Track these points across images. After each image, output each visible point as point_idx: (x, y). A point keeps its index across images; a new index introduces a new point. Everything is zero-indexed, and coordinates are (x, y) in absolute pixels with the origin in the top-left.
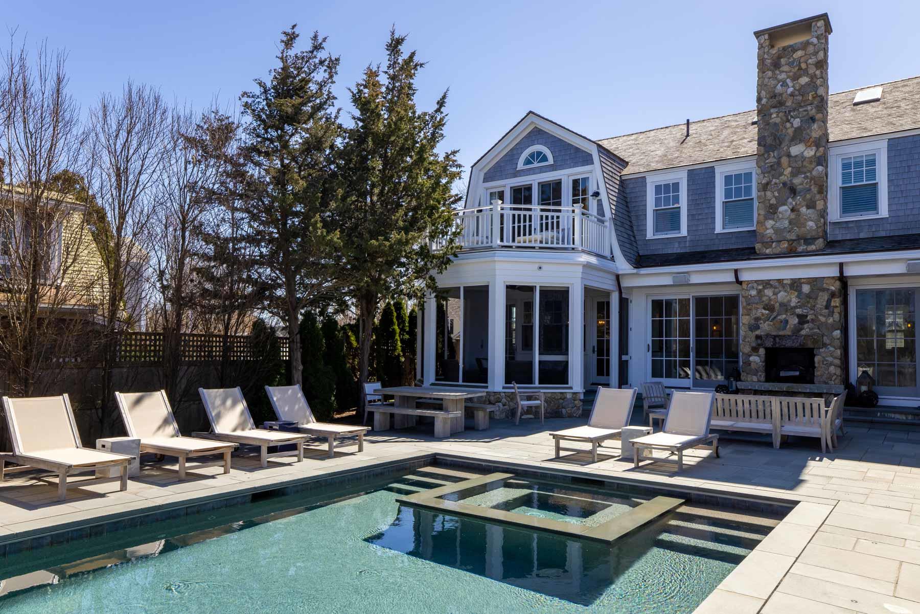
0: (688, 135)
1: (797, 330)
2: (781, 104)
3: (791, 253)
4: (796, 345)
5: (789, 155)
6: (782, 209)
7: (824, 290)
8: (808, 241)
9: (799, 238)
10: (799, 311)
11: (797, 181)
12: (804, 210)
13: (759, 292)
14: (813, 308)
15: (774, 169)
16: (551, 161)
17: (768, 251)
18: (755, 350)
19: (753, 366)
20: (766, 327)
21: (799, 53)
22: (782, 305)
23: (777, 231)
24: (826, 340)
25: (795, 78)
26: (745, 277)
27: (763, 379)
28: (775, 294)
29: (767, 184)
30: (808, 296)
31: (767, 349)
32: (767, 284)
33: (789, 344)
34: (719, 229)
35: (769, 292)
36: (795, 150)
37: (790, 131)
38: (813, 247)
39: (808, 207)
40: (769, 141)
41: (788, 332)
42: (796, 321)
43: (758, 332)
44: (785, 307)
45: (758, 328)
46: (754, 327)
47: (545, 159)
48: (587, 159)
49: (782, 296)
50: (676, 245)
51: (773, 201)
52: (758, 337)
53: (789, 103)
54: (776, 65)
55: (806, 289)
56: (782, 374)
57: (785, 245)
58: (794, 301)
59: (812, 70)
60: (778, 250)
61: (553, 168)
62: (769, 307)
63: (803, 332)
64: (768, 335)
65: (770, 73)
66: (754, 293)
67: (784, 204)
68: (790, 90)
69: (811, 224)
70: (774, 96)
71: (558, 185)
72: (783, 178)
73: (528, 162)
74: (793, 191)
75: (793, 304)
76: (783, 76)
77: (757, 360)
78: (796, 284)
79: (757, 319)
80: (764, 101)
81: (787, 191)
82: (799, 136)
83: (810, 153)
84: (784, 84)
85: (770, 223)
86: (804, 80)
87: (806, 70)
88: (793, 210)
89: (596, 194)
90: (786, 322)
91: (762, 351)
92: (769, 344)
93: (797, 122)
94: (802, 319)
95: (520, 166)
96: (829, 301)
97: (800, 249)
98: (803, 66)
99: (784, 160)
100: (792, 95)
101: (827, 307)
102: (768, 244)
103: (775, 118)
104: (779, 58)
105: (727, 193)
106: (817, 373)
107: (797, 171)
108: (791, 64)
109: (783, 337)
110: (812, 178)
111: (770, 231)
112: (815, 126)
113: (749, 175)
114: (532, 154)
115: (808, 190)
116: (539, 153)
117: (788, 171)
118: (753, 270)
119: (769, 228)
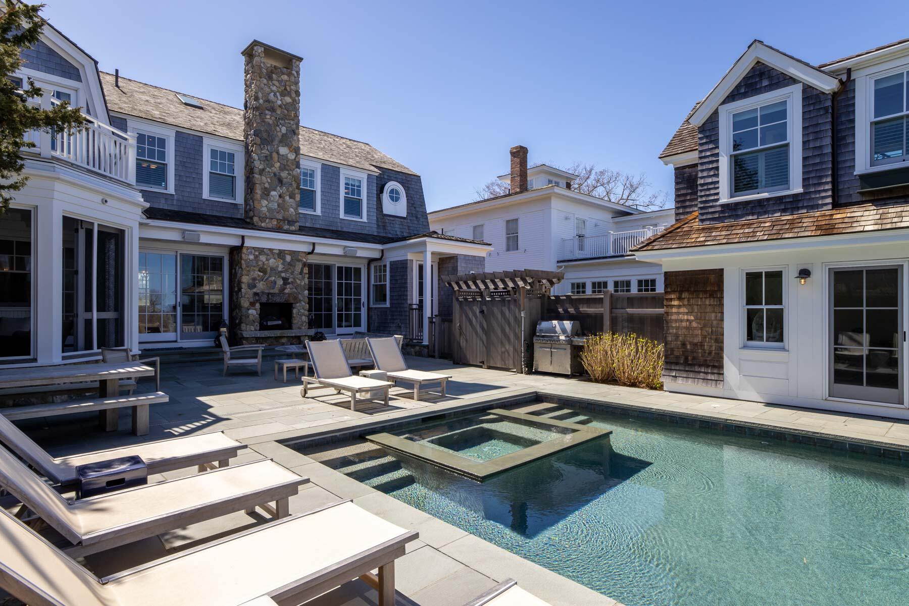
1: (282, 290)
2: (273, 110)
3: (278, 230)
4: (283, 301)
5: (278, 153)
6: (273, 193)
7: (299, 261)
8: (291, 223)
9: (284, 220)
10: (283, 275)
11: (284, 174)
12: (287, 198)
13: (256, 257)
14: (292, 273)
15: (267, 160)
17: (263, 225)
18: (252, 304)
19: (251, 318)
20: (261, 286)
21: (286, 77)
22: (272, 269)
23: (269, 210)
24: (301, 297)
25: (283, 94)
26: (247, 242)
27: (258, 328)
28: (267, 260)
29: (263, 170)
30: (290, 264)
31: (261, 304)
32: (261, 251)
33: (278, 300)
34: (206, 194)
35: (263, 258)
36: (283, 150)
37: (280, 134)
38: (293, 228)
39: (290, 197)
41: (276, 291)
42: (280, 282)
43: (255, 290)
44: (274, 271)
45: (255, 286)
46: (252, 286)
49: (272, 262)
50: (163, 201)
51: (267, 185)
52: (256, 294)
53: (279, 112)
54: (270, 77)
55: (288, 258)
56: (270, 323)
57: (275, 222)
58: (280, 267)
59: (294, 95)
60: (270, 226)
62: (263, 270)
63: (287, 291)
64: (262, 293)
65: (266, 81)
66: (252, 257)
67: (275, 190)
68: (279, 102)
69: (292, 210)
70: (268, 101)
72: (274, 169)
74: (280, 181)
75: (280, 269)
76: (274, 88)
77: (254, 313)
78: (281, 254)
79: (254, 279)
81: (277, 182)
82: (285, 141)
83: (292, 156)
84: (275, 95)
85: (264, 203)
86: (288, 100)
87: (290, 93)
88: (280, 196)
90: (275, 283)
91: (258, 306)
92: (264, 299)
93: (284, 129)
94: (285, 280)
96: (302, 269)
97: (286, 227)
98: (288, 88)
99: (275, 155)
100: (280, 106)
101: (301, 273)
102: (262, 219)
103: (269, 119)
104: (272, 72)
105: (213, 165)
106: (295, 322)
107: (283, 168)
108: (280, 82)
109: (273, 294)
110: (293, 176)
111: (264, 209)
112: (295, 138)
113: (231, 157)
115: (290, 184)
117: (277, 165)
118: (256, 238)
119: (263, 206)
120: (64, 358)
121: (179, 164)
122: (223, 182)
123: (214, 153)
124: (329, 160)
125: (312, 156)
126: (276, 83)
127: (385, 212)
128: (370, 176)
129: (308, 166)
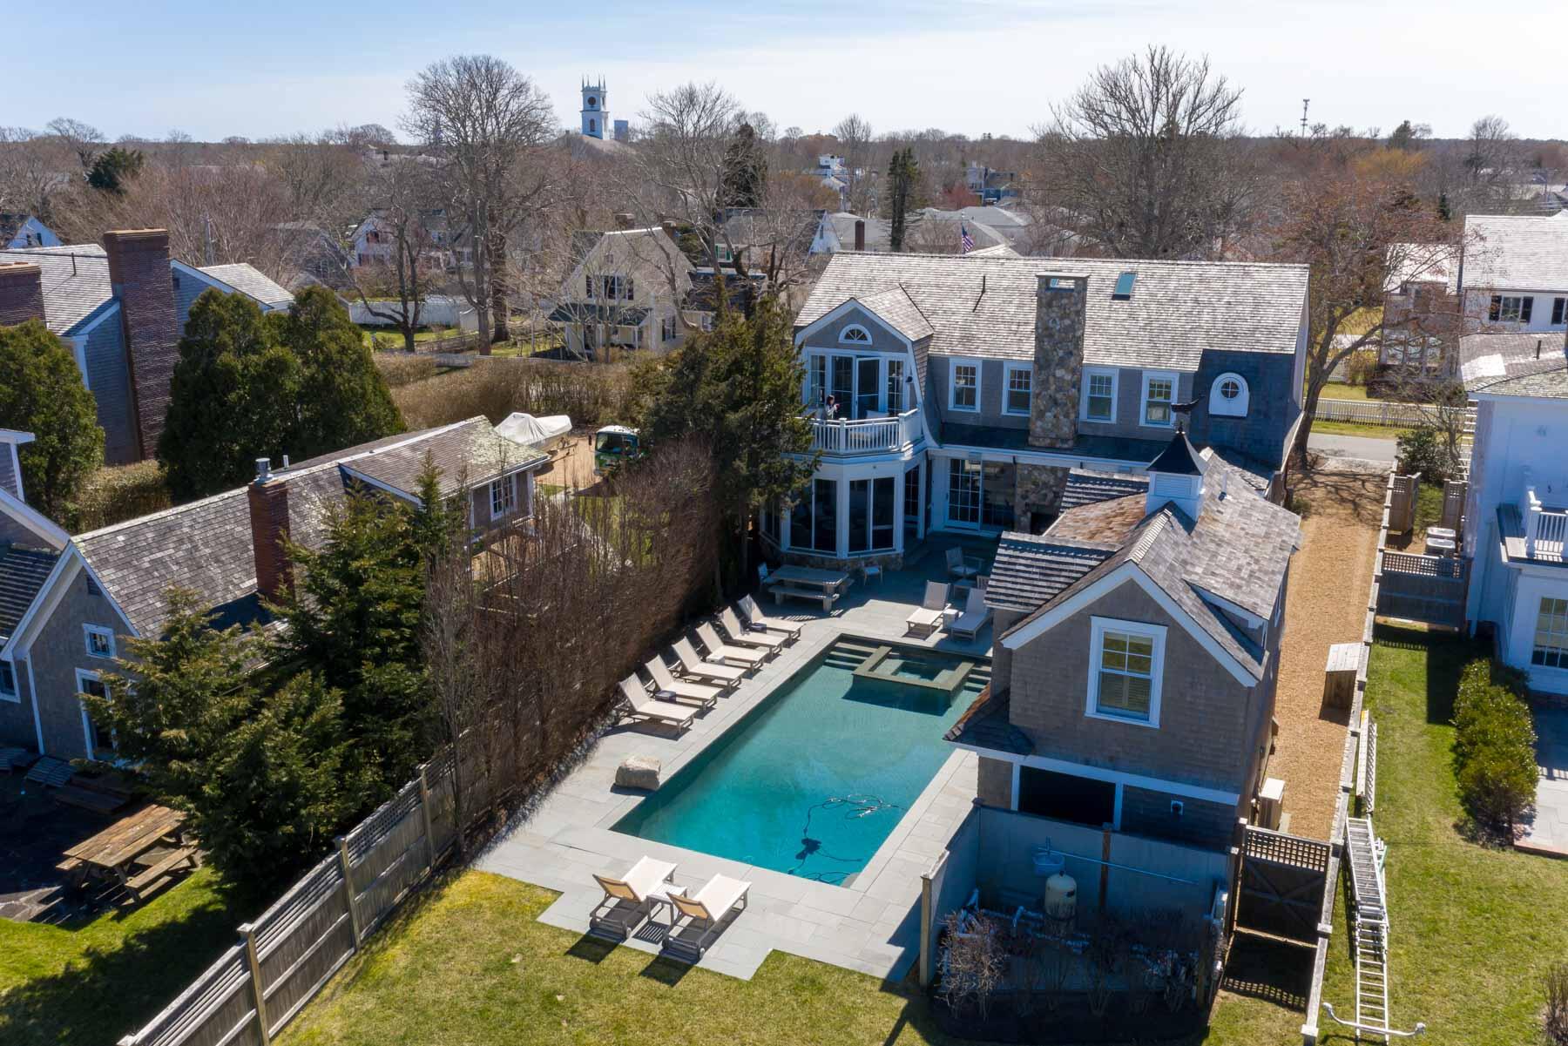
0: (983, 292)
1: (1052, 502)
2: (1051, 336)
3: (1051, 448)
5: (1054, 376)
6: (1048, 414)
8: (1065, 441)
9: (1057, 438)
11: (1059, 396)
12: (1062, 418)
13: (1030, 472)
15: (1045, 380)
16: (870, 341)
17: (1037, 444)
18: (1025, 513)
19: (1022, 524)
20: (1032, 498)
21: (1065, 301)
23: (1044, 430)
25: (1062, 318)
26: (1019, 461)
29: (1039, 394)
30: (1061, 479)
31: (1032, 513)
32: (1035, 467)
33: (1046, 511)
34: (1004, 412)
35: (1036, 473)
36: (1060, 373)
37: (1056, 358)
38: (1066, 446)
39: (1065, 417)
40: (1042, 361)
41: (1046, 503)
42: (1051, 495)
43: (1027, 501)
44: (1045, 484)
45: (1027, 497)
46: (1024, 497)
47: (864, 337)
48: (901, 348)
49: (1044, 477)
50: (972, 418)
51: (1042, 408)
52: (1027, 505)
53: (1056, 337)
54: (1049, 305)
55: (1060, 474)
57: (1048, 441)
58: (1052, 482)
59: (1073, 316)
60: (1043, 444)
61: (871, 348)
62: (1035, 483)
63: (1056, 504)
64: (1034, 504)
65: (1045, 312)
66: (1024, 472)
67: (1049, 411)
68: (1058, 327)
69: (1066, 429)
70: (1047, 328)
71: (876, 364)
72: (1050, 392)
73: (848, 337)
74: (1056, 403)
76: (1053, 315)
78: (1053, 470)
80: (1041, 331)
81: (1052, 402)
82: (1062, 363)
83: (1068, 377)
84: (1054, 321)
85: (1039, 423)
86: (1067, 322)
87: (1069, 316)
88: (1054, 417)
89: (910, 379)
90: (1046, 495)
91: (1029, 515)
92: (1034, 509)
93: (1061, 353)
95: (841, 338)
97: (1059, 446)
98: (1068, 311)
99: (1051, 379)
100: (1059, 331)
102: (1037, 438)
103: (1047, 345)
104: (1053, 299)
105: (1012, 384)
107: (1059, 389)
108: (1059, 307)
109: (1043, 506)
110: (1072, 396)
111: (1038, 430)
113: (1028, 373)
114: (852, 331)
115: (1066, 404)
116: (859, 332)
117: (1053, 387)
118: (1026, 458)
119: (1037, 427)
120: (849, 555)
121: (985, 388)
122: (1020, 401)
123: (1012, 372)
124: (1131, 362)
125: (1108, 361)
126: (1056, 309)
127: (1212, 411)
128: (1183, 376)
129: (1105, 373)
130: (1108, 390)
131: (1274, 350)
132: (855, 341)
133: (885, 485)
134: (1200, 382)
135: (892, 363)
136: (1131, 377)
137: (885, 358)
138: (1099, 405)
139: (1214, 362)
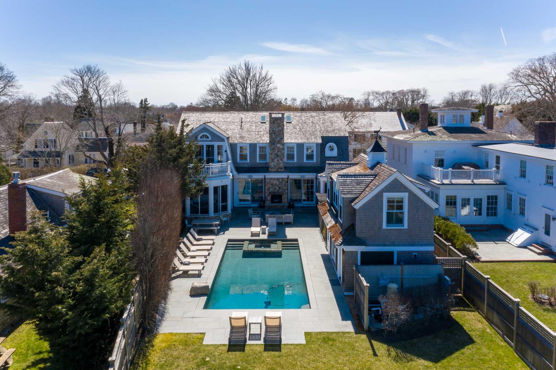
0: (242, 123)
1: (278, 190)
2: (275, 133)
3: (277, 172)
5: (277, 147)
6: (275, 160)
7: (285, 181)
8: (281, 169)
9: (279, 168)
10: (279, 186)
11: (279, 153)
12: (280, 161)
13: (270, 181)
14: (282, 185)
15: (273, 149)
16: (210, 138)
17: (272, 170)
18: (269, 195)
19: (268, 199)
20: (271, 190)
21: (279, 121)
22: (275, 184)
23: (274, 165)
24: (285, 193)
25: (278, 127)
26: (266, 177)
27: (271, 202)
29: (271, 152)
32: (272, 179)
33: (277, 194)
34: (258, 161)
35: (272, 181)
36: (278, 145)
37: (277, 141)
38: (282, 170)
39: (281, 160)
40: (272, 142)
41: (276, 191)
42: (278, 188)
43: (269, 191)
44: (276, 184)
46: (268, 190)
47: (208, 137)
48: (223, 140)
49: (275, 182)
50: (246, 164)
51: (273, 158)
52: (269, 192)
53: (277, 133)
54: (274, 123)
55: (280, 180)
56: (275, 201)
57: (276, 169)
58: (278, 183)
59: (282, 126)
60: (274, 171)
61: (211, 141)
62: (272, 185)
63: (280, 191)
64: (272, 192)
65: (272, 125)
66: (268, 181)
67: (276, 159)
68: (277, 130)
69: (282, 164)
70: (273, 131)
71: (213, 146)
72: (275, 152)
73: (201, 137)
74: (278, 156)
76: (275, 126)
77: (269, 198)
78: (278, 179)
79: (269, 188)
80: (271, 132)
81: (276, 156)
82: (279, 142)
83: (281, 147)
84: (276, 128)
85: (272, 163)
86: (280, 128)
87: (281, 126)
88: (277, 161)
89: (226, 151)
90: (276, 188)
91: (270, 196)
92: (272, 194)
93: (279, 139)
94: (280, 188)
95: (199, 138)
97: (279, 170)
99: (276, 148)
100: (277, 131)
101: (284, 185)
102: (272, 168)
103: (274, 136)
104: (275, 121)
105: (260, 151)
106: (283, 201)
107: (279, 151)
108: (277, 123)
109: (275, 192)
110: (282, 153)
111: (272, 166)
112: (283, 140)
113: (265, 147)
114: (203, 135)
115: (281, 156)
116: (206, 135)
117: (277, 151)
118: (269, 176)
119: (272, 164)
120: (214, 215)
121: (250, 153)
122: (263, 157)
123: (260, 147)
124: (300, 141)
125: (293, 141)
126: (276, 124)
127: (326, 156)
128: (317, 144)
129: (291, 145)
130: (293, 151)
131: (342, 135)
132: (205, 139)
133: (224, 188)
134: (322, 147)
135: (219, 146)
136: (300, 146)
137: (216, 144)
138: (291, 157)
139: (326, 140)
